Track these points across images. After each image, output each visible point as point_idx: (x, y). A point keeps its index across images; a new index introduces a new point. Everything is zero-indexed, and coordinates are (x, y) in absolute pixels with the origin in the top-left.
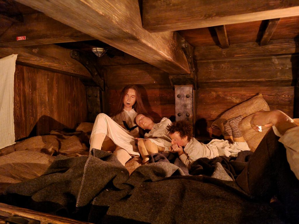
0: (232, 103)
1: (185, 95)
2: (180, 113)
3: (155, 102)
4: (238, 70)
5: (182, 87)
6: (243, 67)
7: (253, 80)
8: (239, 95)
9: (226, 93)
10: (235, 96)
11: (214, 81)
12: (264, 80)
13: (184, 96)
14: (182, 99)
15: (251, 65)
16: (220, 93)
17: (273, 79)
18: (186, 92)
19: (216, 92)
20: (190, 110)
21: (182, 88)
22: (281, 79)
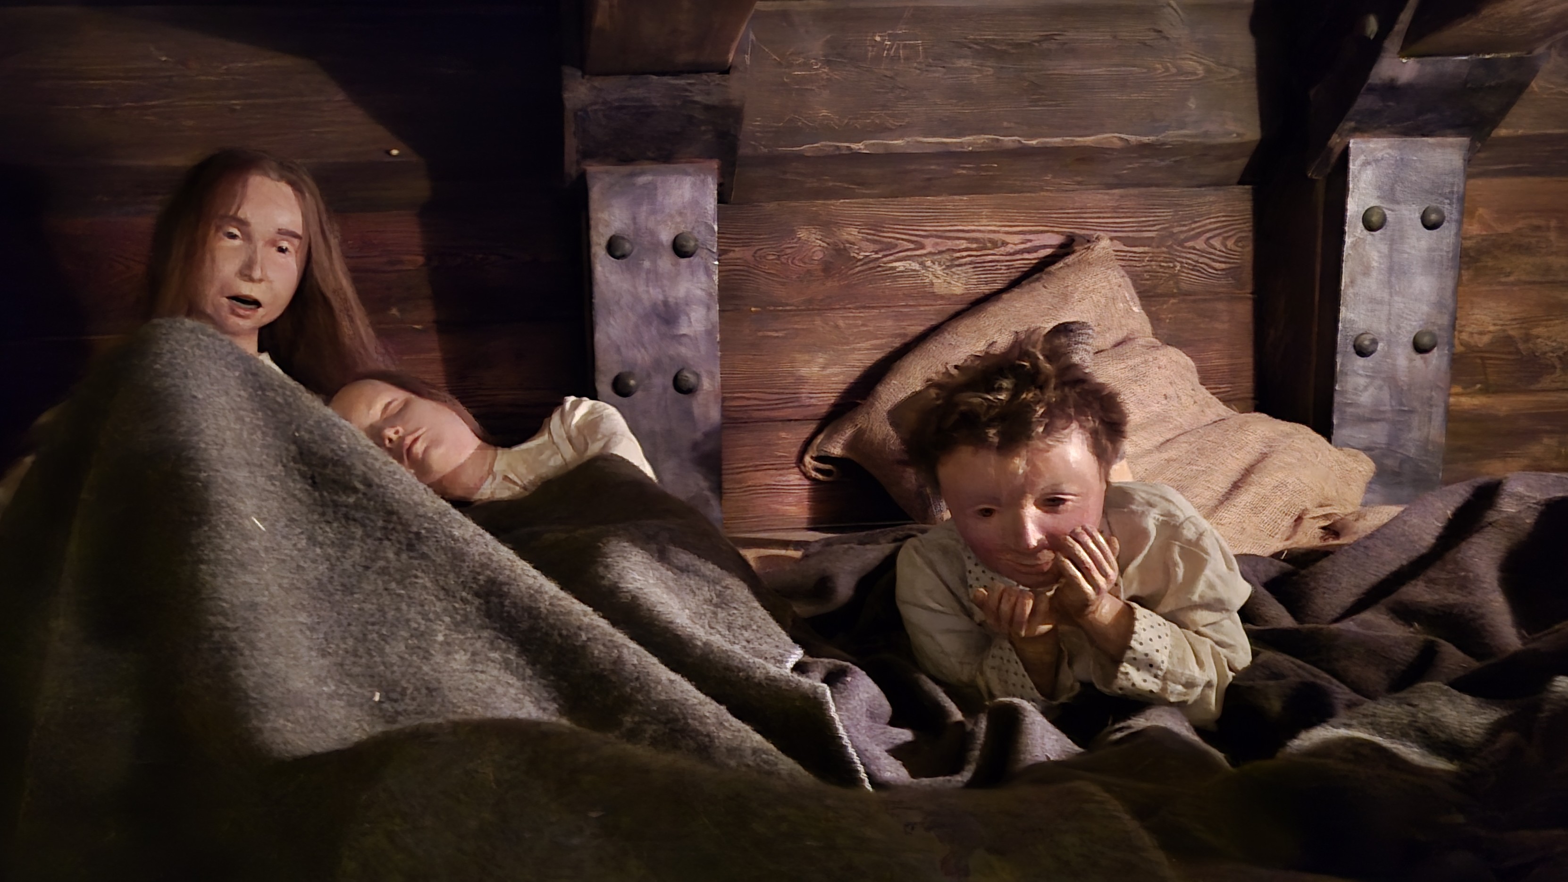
0: (927, 294)
1: (666, 236)
2: (630, 374)
3: (394, 311)
4: (975, 78)
5: (642, 180)
6: (1001, 55)
7: (1056, 141)
8: (964, 244)
9: (888, 236)
10: (940, 252)
11: (825, 145)
12: (1118, 144)
13: (655, 247)
14: (647, 264)
15: (1045, 45)
16: (851, 233)
17: (1161, 137)
18: (671, 216)
19: (827, 225)
20: (703, 348)
21: (644, 186)
22: (1206, 134)
